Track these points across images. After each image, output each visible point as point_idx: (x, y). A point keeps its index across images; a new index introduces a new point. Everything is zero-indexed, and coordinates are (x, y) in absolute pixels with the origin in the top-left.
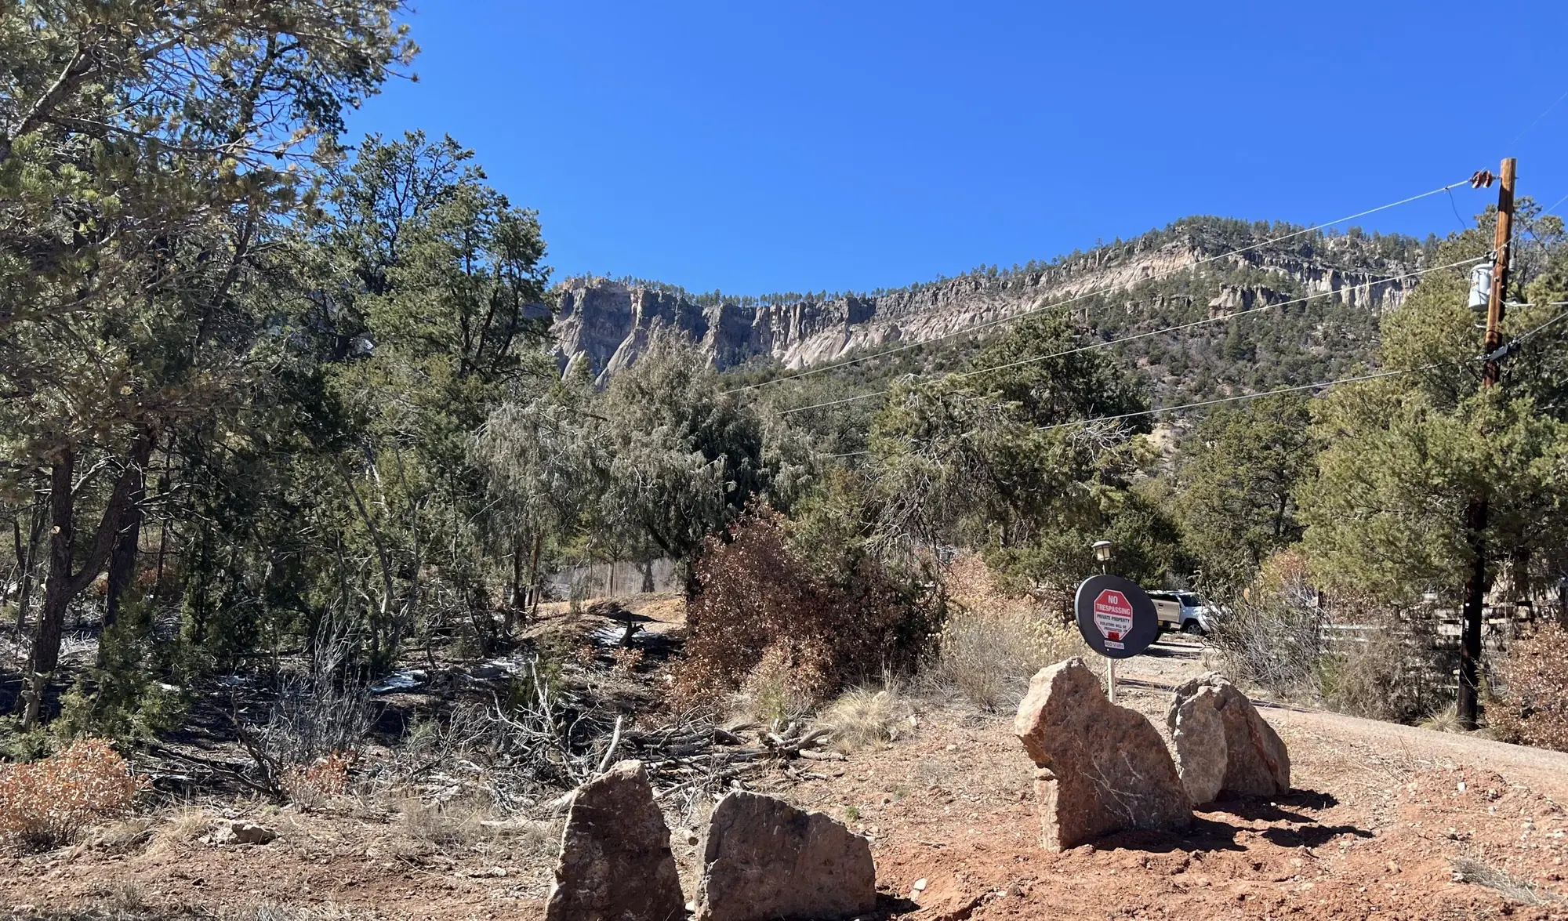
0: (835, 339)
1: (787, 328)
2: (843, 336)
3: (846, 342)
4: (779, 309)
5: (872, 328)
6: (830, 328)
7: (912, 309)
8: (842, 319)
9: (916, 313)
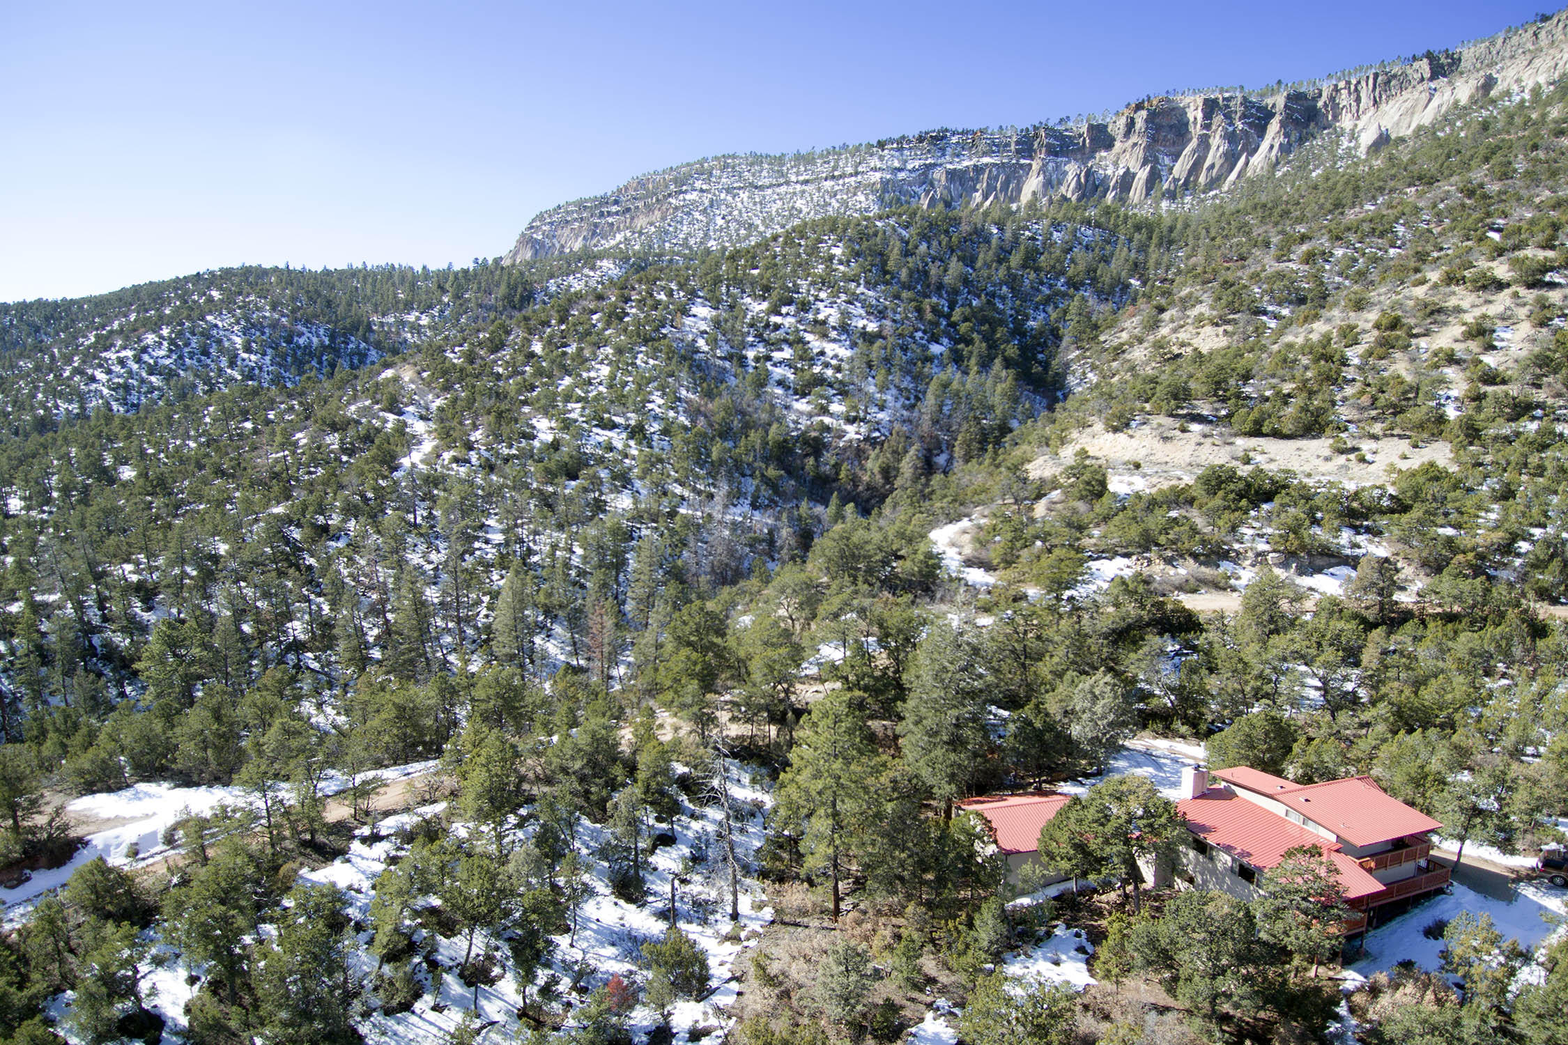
0: (1417, 100)
1: (1358, 100)
2: (1425, 96)
3: (1430, 100)
4: (1348, 83)
5: (1459, 83)
6: (1410, 89)
7: (1507, 54)
8: (1422, 79)
9: (1512, 57)
